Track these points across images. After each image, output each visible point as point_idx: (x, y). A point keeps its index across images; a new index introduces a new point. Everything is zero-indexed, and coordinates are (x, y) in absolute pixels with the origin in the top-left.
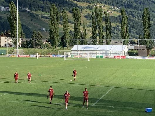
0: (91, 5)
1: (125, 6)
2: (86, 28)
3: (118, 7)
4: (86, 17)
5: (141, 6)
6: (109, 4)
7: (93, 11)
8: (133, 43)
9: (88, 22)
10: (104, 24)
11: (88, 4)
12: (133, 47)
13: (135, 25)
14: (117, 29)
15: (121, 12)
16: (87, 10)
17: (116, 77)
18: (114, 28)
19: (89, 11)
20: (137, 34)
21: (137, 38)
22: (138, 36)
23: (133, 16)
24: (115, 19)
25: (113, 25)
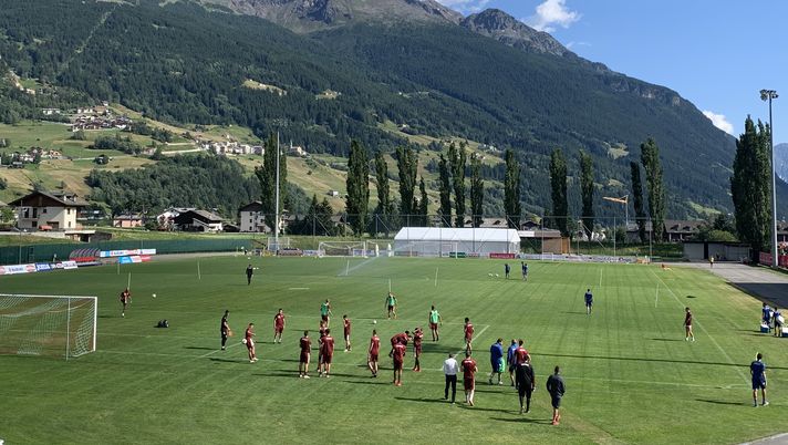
0: (438, 141)
1: (512, 144)
2: (428, 191)
3: (496, 147)
4: (429, 168)
5: (547, 143)
6: (477, 139)
7: (444, 153)
8: (530, 225)
9: (432, 178)
10: (467, 182)
11: (432, 139)
12: (530, 234)
13: (534, 184)
14: (495, 192)
15: (507, 156)
16: (430, 152)
17: (493, 302)
18: (489, 190)
19: (433, 154)
20: (538, 203)
21: (540, 216)
22: (543, 210)
23: (530, 165)
24: (490, 172)
25: (488, 184)
